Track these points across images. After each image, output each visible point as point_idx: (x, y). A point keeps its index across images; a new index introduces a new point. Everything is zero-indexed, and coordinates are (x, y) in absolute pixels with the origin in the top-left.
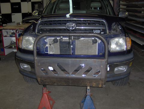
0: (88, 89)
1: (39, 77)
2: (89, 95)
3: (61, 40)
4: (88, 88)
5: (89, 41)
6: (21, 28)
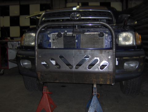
0: (95, 88)
1: (39, 72)
2: (95, 95)
3: (65, 34)
4: (95, 86)
5: (95, 35)
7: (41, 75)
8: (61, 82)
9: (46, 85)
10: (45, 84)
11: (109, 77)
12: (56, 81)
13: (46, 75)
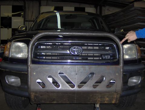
4: (98, 106)
7: (36, 96)
8: (59, 103)
9: (39, 107)
10: (39, 105)
11: (116, 96)
12: (53, 103)
13: (41, 95)
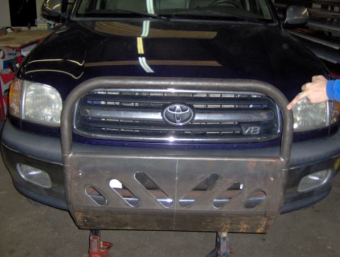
0: (224, 238)
1: (79, 211)
4: (224, 234)
6: (11, 45)
7: (86, 217)
9: (95, 234)
11: (265, 222)
